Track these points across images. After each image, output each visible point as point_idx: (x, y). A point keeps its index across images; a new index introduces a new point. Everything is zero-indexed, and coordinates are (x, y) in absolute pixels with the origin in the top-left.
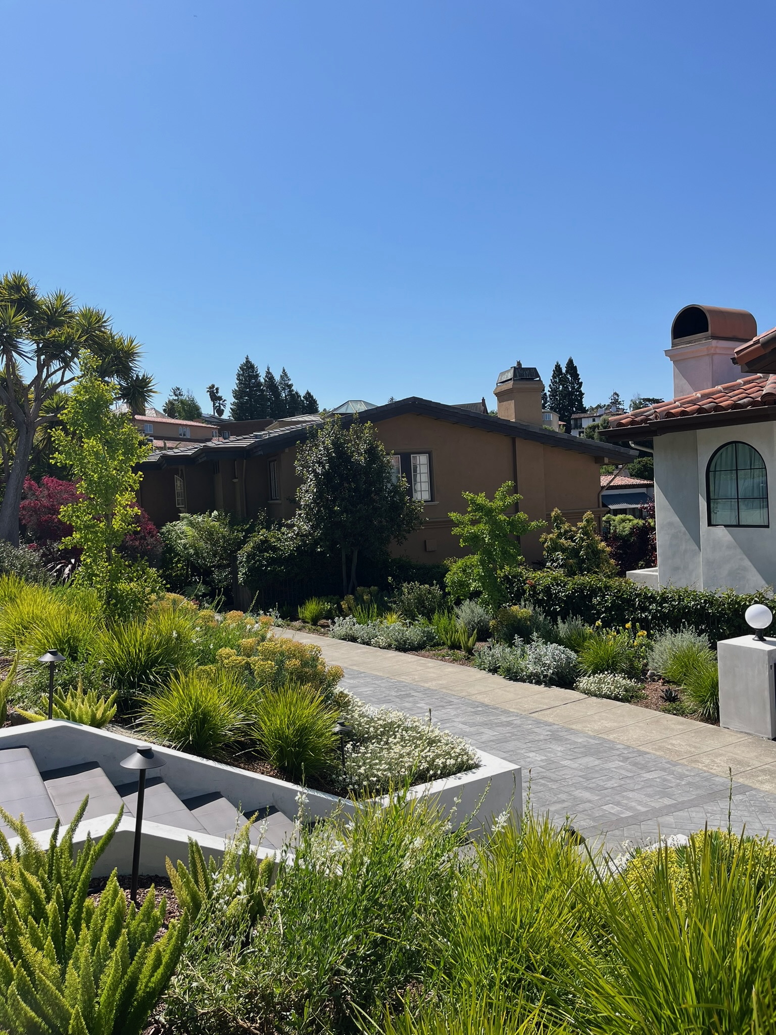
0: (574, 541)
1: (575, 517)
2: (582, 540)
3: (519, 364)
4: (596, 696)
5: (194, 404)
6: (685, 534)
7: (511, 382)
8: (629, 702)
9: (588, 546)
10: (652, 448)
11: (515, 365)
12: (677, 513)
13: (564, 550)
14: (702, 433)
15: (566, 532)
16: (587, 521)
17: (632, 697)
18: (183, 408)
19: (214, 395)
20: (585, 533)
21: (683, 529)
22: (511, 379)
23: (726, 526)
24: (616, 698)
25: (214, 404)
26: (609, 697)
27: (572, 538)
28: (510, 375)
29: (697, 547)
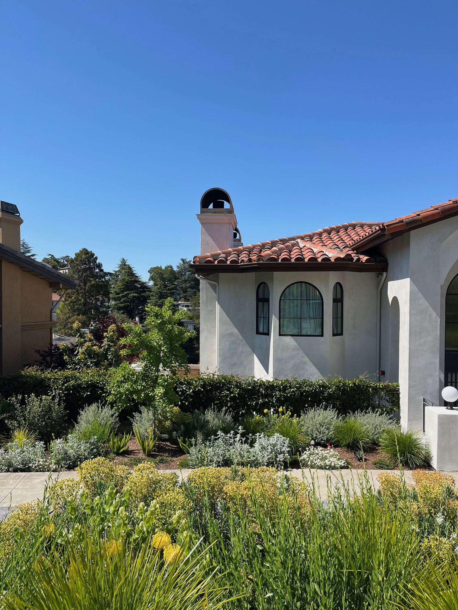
23: (292, 336)
29: (251, 350)
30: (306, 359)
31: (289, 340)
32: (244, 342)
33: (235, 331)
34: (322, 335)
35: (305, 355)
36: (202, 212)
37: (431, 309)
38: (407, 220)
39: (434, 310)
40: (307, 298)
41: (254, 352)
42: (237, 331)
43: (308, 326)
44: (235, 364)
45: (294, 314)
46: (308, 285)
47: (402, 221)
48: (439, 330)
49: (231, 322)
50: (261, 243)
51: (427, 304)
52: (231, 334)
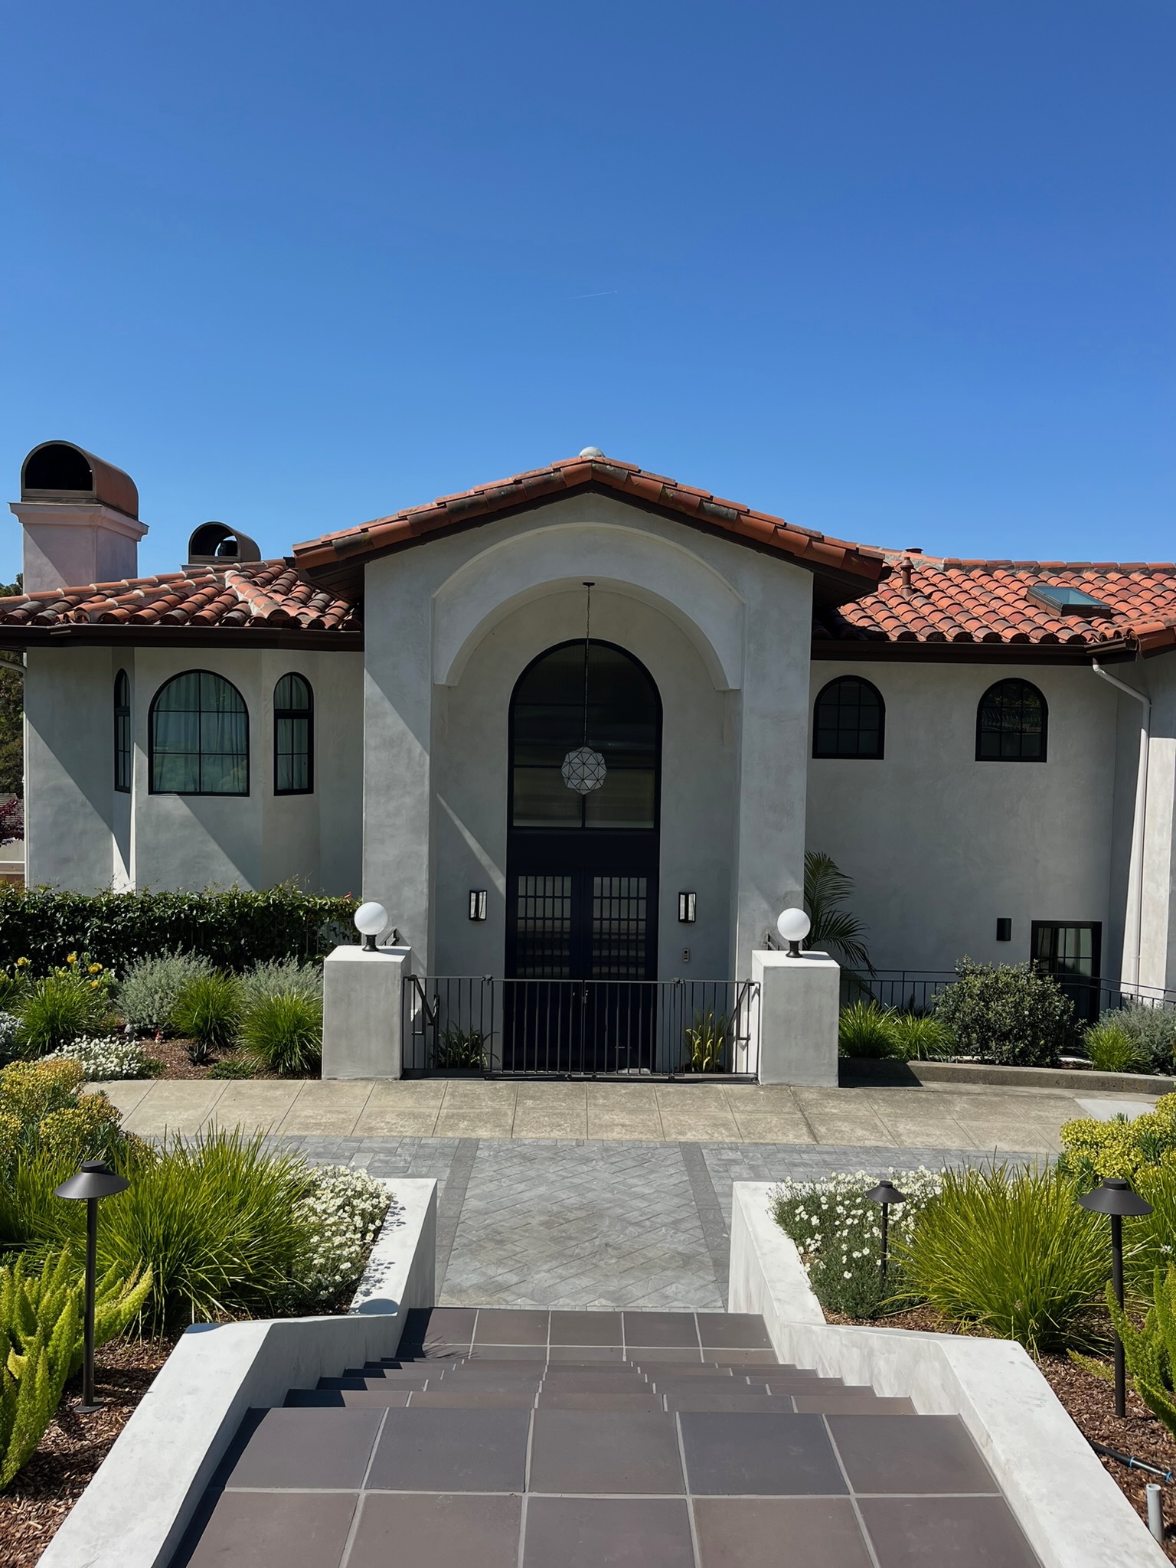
6: (83, 805)
12: (69, 771)
21: (81, 797)
23: (179, 794)
24: (128, 1077)
29: (106, 826)
30: (213, 847)
31: (173, 805)
32: (90, 808)
33: (69, 781)
34: (247, 794)
35: (209, 838)
36: (24, 497)
37: (411, 736)
38: (341, 540)
39: (418, 739)
40: (218, 709)
41: (111, 829)
42: (71, 782)
43: (215, 773)
44: (66, 860)
45: (186, 746)
46: (222, 681)
47: (328, 543)
48: (427, 782)
49: (57, 762)
50: (157, 577)
51: (401, 726)
52: (57, 790)
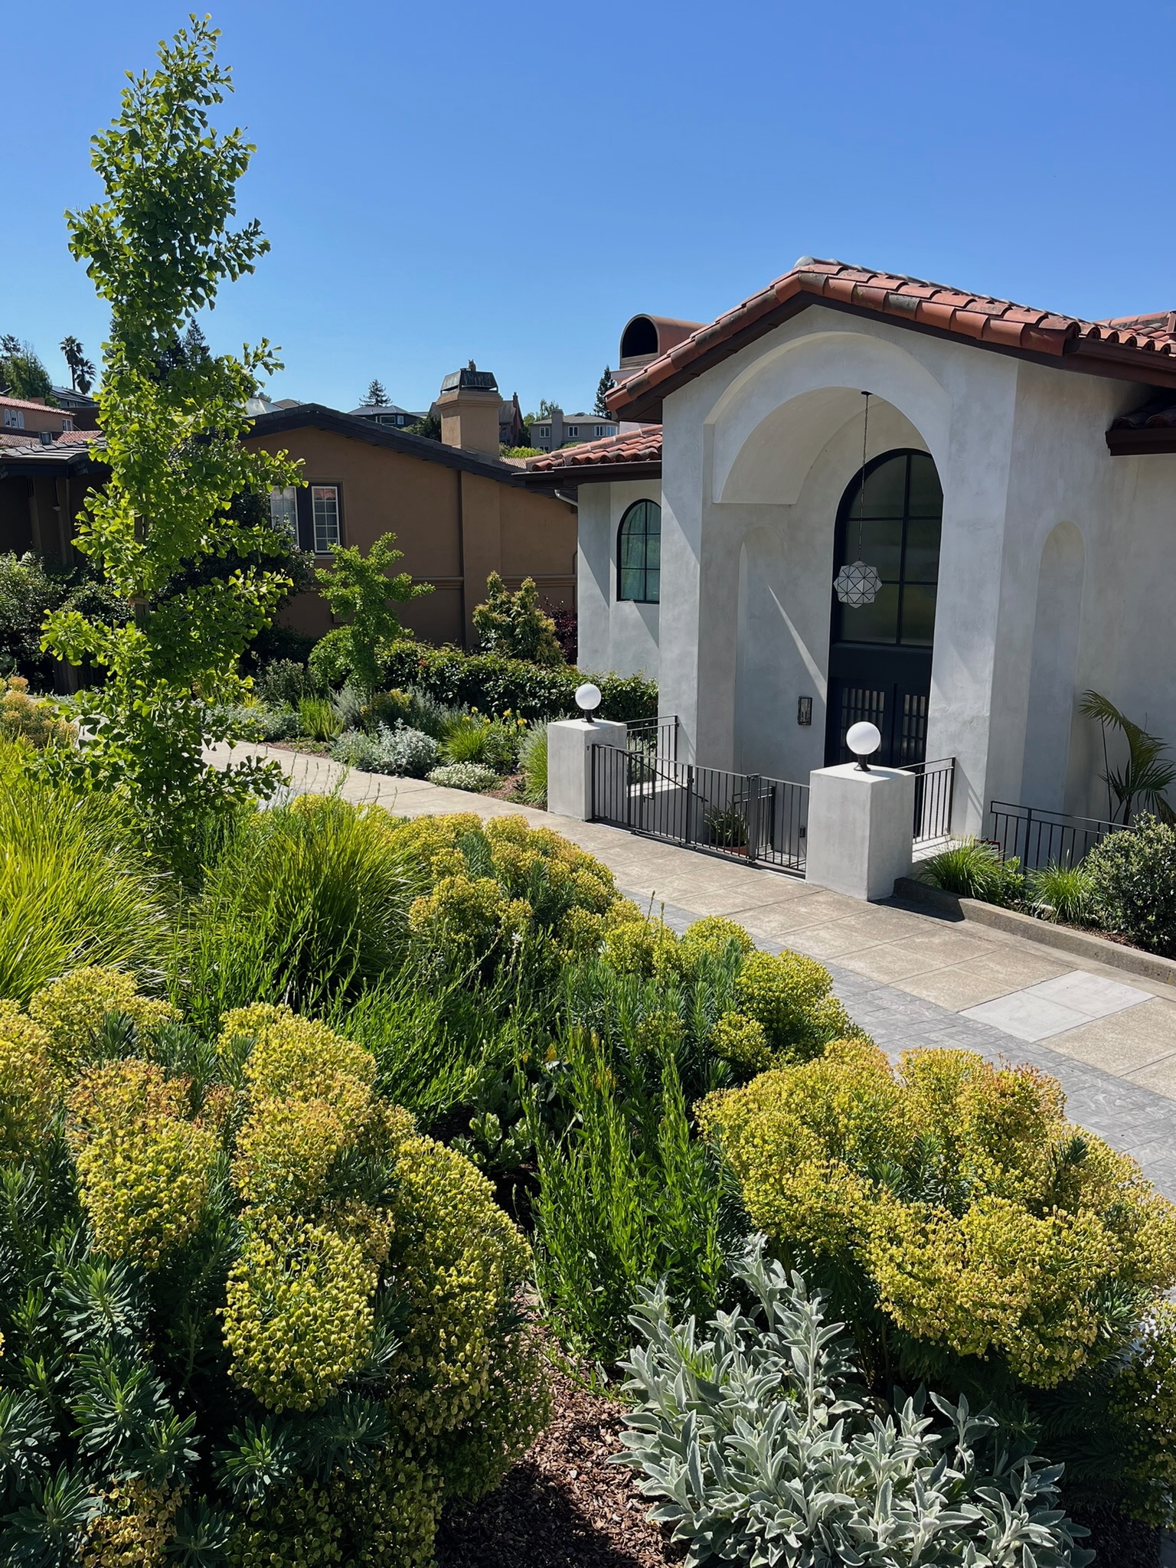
0: (509, 616)
1: (513, 585)
2: (519, 614)
3: (472, 365)
4: (445, 786)
5: (36, 368)
7: (457, 391)
8: (479, 792)
9: (525, 622)
10: (577, 501)
11: (467, 366)
13: (497, 627)
14: (616, 486)
15: (503, 603)
16: (527, 590)
17: (484, 787)
18: (19, 376)
19: (73, 354)
20: (524, 606)
22: (456, 387)
24: (466, 789)
25: (74, 372)
26: (459, 787)
27: (508, 612)
28: (456, 381)
31: (632, 610)
36: (622, 365)
39: (694, 552)
